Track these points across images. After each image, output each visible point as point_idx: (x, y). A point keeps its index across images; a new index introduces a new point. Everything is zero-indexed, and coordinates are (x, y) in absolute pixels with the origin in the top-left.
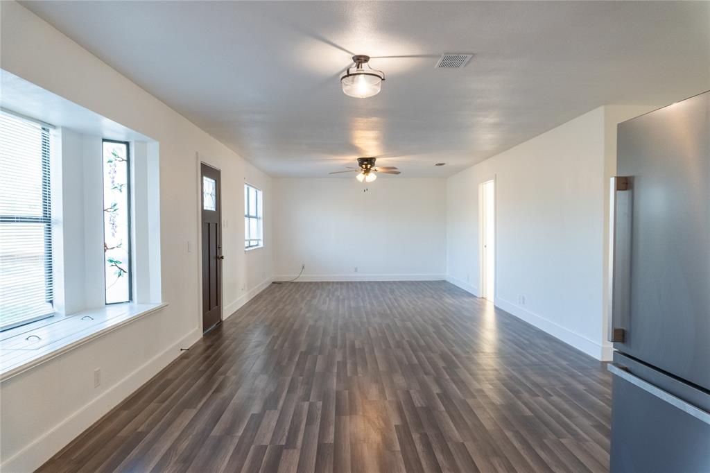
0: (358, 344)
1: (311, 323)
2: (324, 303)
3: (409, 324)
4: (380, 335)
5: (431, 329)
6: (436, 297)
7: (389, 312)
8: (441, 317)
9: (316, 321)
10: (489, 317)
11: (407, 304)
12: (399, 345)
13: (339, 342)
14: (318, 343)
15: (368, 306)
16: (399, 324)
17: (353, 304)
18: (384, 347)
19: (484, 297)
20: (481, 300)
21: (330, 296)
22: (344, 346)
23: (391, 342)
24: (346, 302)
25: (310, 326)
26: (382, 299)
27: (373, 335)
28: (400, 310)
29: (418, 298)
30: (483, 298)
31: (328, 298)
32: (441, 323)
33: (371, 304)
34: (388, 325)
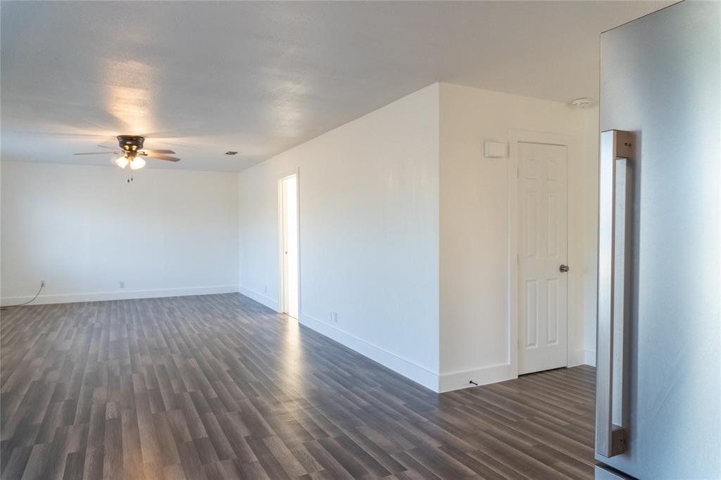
0: (111, 412)
1: (37, 376)
2: (68, 337)
3: (193, 362)
4: (149, 387)
5: (225, 368)
6: (228, 316)
7: (165, 345)
8: (237, 346)
9: (46, 373)
10: (293, 339)
11: (190, 329)
12: (178, 404)
13: (79, 411)
14: (40, 420)
15: (136, 337)
16: (179, 363)
17: (113, 337)
18: (153, 411)
19: (286, 312)
20: (282, 316)
21: (80, 325)
22: (86, 419)
23: (166, 399)
24: (103, 333)
25: (34, 382)
26: (156, 324)
27: (137, 388)
28: (180, 340)
29: (205, 319)
30: (284, 313)
31: (75, 330)
32: (237, 356)
33: (141, 333)
34: (163, 367)
